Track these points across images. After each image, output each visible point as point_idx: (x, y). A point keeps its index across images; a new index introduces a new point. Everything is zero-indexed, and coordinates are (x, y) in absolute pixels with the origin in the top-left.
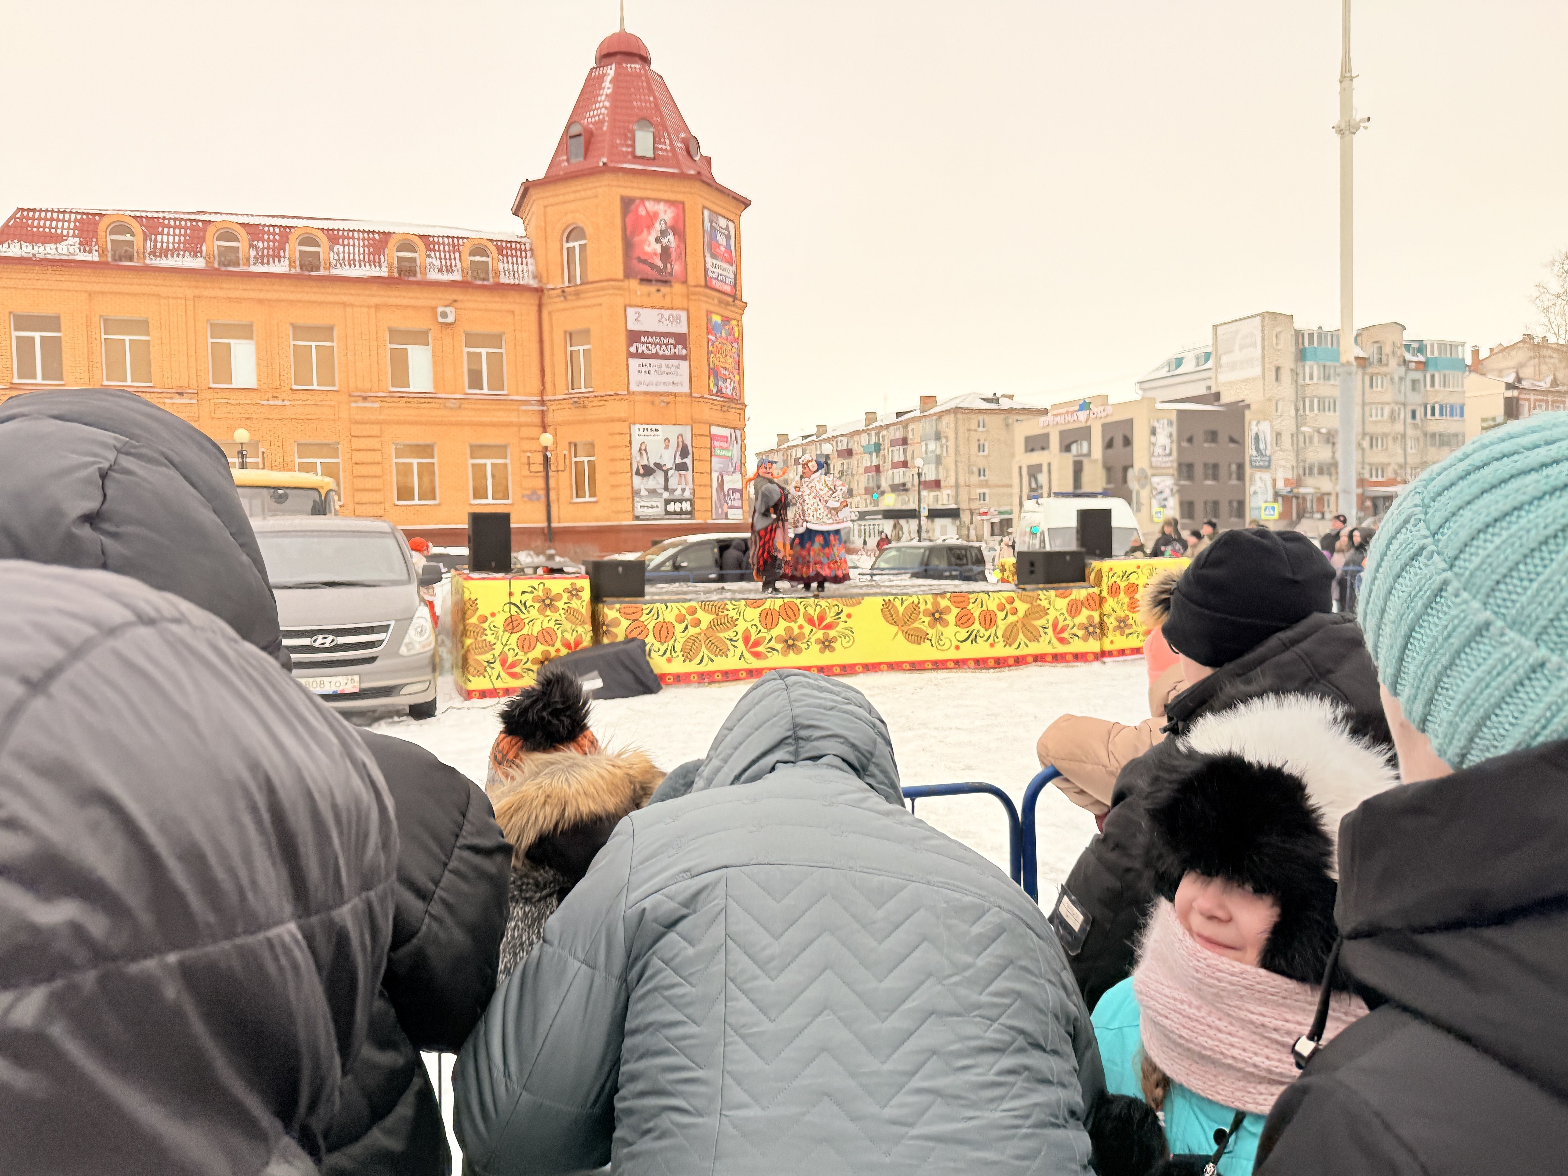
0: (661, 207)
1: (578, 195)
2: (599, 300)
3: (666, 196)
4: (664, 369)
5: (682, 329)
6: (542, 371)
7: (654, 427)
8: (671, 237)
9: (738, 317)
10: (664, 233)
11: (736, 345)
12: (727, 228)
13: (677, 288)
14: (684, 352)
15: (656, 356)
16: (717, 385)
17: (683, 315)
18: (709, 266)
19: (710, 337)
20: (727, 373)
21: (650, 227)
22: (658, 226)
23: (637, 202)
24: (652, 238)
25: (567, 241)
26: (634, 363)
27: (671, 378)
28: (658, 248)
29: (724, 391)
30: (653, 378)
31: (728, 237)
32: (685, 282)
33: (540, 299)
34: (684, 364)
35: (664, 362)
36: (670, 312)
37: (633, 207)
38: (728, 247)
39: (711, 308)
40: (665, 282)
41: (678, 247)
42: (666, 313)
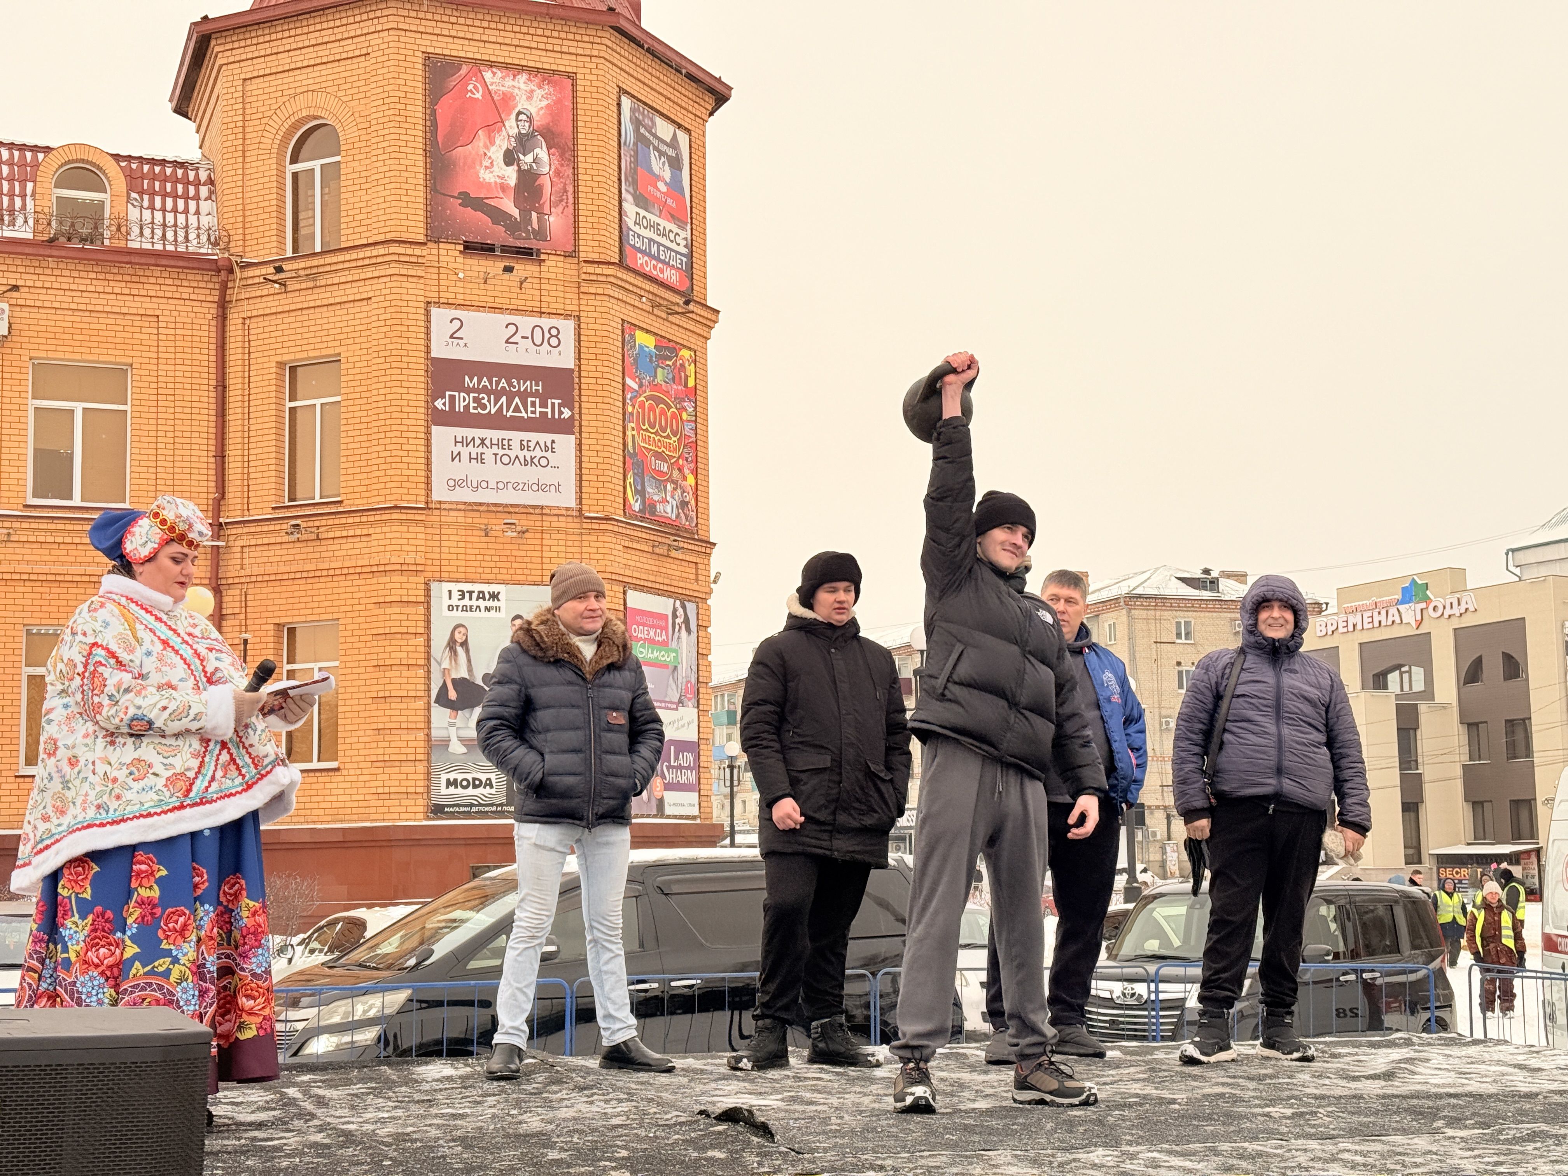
0: (521, 84)
1: (323, 53)
2: (366, 291)
3: (531, 59)
4: (516, 451)
5: (564, 359)
6: (221, 457)
7: (487, 588)
8: (542, 153)
9: (693, 341)
10: (524, 142)
11: (689, 406)
12: (674, 143)
13: (554, 266)
14: (567, 413)
15: (497, 422)
16: (641, 493)
17: (567, 327)
18: (630, 221)
19: (629, 381)
20: (665, 468)
21: (493, 126)
22: (512, 127)
23: (464, 69)
24: (497, 153)
25: (294, 160)
26: (443, 436)
27: (531, 474)
28: (511, 175)
29: (659, 507)
30: (491, 471)
31: (675, 163)
32: (572, 254)
33: (224, 288)
34: (566, 443)
35: (517, 436)
36: (536, 321)
37: (453, 81)
38: (675, 183)
39: (633, 316)
40: (526, 253)
41: (558, 173)
42: (526, 323)
